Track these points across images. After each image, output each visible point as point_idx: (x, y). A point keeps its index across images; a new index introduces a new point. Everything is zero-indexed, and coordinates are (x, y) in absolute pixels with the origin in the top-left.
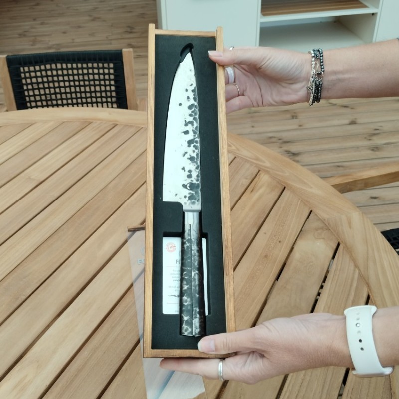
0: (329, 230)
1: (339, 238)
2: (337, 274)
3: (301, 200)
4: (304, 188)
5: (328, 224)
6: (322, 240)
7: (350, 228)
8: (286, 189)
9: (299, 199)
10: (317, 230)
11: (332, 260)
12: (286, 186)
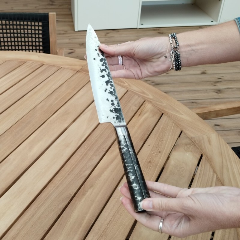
0: (195, 145)
1: (202, 151)
4: (177, 115)
6: (190, 152)
7: (210, 144)
8: (164, 115)
9: (174, 122)
10: (186, 145)
11: (197, 167)
12: (164, 112)
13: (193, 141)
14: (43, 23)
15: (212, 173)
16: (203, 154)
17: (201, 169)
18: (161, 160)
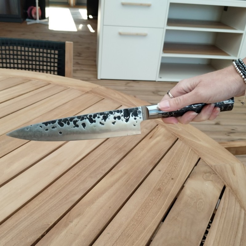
0: (216, 174)
1: (225, 181)
2: (225, 212)
3: (192, 149)
4: (194, 141)
5: (215, 170)
6: (210, 181)
7: (234, 174)
8: (179, 140)
9: (190, 148)
10: (205, 173)
11: (220, 200)
12: (179, 137)
13: (214, 170)
14: (59, 51)
15: (238, 208)
16: (226, 185)
17: (224, 202)
18: (173, 188)
